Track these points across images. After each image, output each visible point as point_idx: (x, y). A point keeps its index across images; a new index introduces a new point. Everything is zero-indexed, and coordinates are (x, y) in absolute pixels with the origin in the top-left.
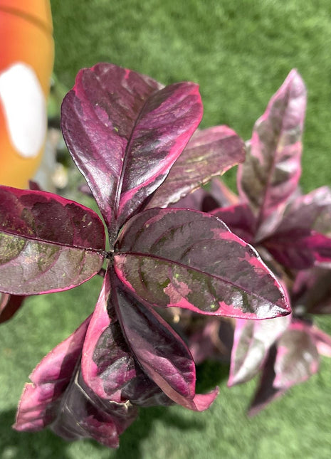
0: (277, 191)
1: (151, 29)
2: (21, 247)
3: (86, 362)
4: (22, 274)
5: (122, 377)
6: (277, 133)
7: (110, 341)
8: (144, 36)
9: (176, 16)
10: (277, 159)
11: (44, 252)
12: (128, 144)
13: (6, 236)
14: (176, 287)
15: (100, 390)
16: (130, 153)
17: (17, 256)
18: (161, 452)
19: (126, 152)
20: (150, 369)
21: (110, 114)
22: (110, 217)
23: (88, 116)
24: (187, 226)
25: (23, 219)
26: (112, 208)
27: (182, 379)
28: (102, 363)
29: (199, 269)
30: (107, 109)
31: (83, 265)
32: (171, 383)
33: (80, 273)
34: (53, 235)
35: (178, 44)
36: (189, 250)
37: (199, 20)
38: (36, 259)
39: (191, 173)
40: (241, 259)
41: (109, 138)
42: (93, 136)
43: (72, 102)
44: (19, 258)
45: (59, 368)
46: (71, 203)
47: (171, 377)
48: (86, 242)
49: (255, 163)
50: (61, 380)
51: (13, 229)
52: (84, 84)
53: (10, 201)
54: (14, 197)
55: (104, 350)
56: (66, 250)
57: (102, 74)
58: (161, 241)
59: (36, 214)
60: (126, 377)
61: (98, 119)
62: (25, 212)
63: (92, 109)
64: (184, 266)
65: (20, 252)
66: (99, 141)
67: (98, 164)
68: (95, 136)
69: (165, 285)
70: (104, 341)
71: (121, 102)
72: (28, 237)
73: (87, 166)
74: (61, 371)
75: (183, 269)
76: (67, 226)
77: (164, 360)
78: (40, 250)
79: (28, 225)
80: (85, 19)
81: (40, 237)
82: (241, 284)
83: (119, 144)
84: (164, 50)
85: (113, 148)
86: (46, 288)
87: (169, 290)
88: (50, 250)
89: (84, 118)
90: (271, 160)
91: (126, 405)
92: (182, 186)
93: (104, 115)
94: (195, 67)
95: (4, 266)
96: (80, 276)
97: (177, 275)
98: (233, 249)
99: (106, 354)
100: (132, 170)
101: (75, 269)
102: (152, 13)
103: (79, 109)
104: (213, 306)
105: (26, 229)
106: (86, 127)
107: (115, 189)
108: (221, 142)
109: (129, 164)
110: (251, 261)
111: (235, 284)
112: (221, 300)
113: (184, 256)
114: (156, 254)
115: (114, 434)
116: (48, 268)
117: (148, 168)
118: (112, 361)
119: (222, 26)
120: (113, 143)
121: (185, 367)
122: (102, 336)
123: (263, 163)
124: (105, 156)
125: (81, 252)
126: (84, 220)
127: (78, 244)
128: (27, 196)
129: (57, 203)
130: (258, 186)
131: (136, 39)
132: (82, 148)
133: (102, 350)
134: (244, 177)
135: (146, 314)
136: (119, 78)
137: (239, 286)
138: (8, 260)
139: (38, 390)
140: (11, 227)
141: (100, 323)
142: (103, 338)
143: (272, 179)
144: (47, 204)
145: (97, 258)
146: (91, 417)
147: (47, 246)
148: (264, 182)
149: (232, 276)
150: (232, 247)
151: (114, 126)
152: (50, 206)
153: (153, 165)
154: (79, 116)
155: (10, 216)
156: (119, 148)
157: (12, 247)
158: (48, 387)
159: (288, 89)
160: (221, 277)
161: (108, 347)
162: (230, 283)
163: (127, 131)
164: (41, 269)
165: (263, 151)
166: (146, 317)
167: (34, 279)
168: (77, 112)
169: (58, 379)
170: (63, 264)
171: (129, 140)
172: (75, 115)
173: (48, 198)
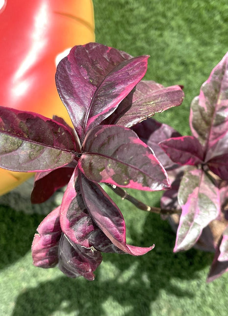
0: (217, 130)
1: (172, 29)
2: (19, 145)
3: (62, 218)
4: (19, 160)
5: (85, 229)
6: (217, 92)
7: (77, 206)
8: (166, 34)
9: (188, 21)
10: (217, 109)
11: (34, 148)
12: (97, 90)
13: (11, 137)
14: (108, 171)
15: (73, 238)
16: (97, 95)
17: (16, 150)
18: (164, 311)
19: (95, 94)
20: (100, 225)
21: (89, 72)
22: (81, 132)
23: (74, 72)
24: (116, 136)
25: (20, 128)
26: (82, 127)
27: (118, 231)
28: (71, 219)
29: (122, 161)
30: (87, 69)
31: (59, 158)
32: (111, 233)
33: (57, 163)
34: (40, 139)
35: (189, 40)
36: (117, 150)
37: (204, 23)
38: (28, 152)
39: (142, 111)
40: (144, 155)
41: (85, 86)
42: (76, 84)
43: (65, 64)
44: (17, 151)
45: (53, 225)
46: (49, 120)
47: (111, 229)
48: (62, 145)
49: (201, 110)
50: (55, 233)
51: (15, 134)
52: (75, 54)
53: (12, 116)
54: (14, 114)
55: (73, 211)
56: (49, 149)
57: (91, 49)
58: (103, 145)
59: (29, 126)
60: (88, 230)
61: (80, 74)
62: (21, 124)
63: (78, 69)
64: (114, 160)
65: (19, 147)
66: (79, 87)
67: (76, 100)
68: (77, 84)
69: (102, 170)
70: (73, 206)
71: (98, 66)
72: (25, 139)
73: (69, 101)
74: (55, 227)
75: (114, 161)
76: (49, 134)
77: (107, 219)
78: (31, 147)
79: (24, 132)
80: (128, 22)
81: (33, 140)
82: (144, 170)
83: (91, 90)
84: (180, 43)
85: (87, 91)
86: (32, 169)
87: (103, 173)
88: (38, 148)
89: (71, 73)
90: (213, 110)
91: (93, 249)
92: (135, 118)
93: (84, 72)
94: (199, 55)
95: (8, 154)
96: (56, 165)
97: (110, 165)
98: (139, 149)
99: (74, 214)
100: (96, 104)
101: (53, 160)
102: (173, 18)
103: (69, 68)
104: (126, 183)
105: (22, 134)
106: (71, 79)
107: (85, 115)
108: (168, 94)
109: (95, 101)
110: (149, 156)
111: (141, 170)
112: (131, 179)
113: (115, 153)
114: (101, 153)
115: (90, 270)
116: (35, 158)
117: (106, 104)
118: (78, 219)
119: (219, 27)
120: (87, 88)
121: (119, 223)
122: (71, 203)
123: (207, 111)
124: (81, 96)
125: (59, 151)
126: (59, 131)
127: (57, 146)
128: (22, 114)
129: (41, 119)
130: (204, 125)
131: (161, 35)
132: (67, 91)
133: (72, 212)
134: (194, 120)
135: (96, 190)
136: (103, 52)
137: (143, 171)
138: (10, 151)
139: (42, 238)
140: (13, 132)
141: (70, 194)
142: (72, 204)
143: (214, 122)
144: (35, 119)
145: (70, 155)
146: (74, 257)
147: (36, 145)
148: (208, 123)
149: (139, 166)
150: (139, 148)
151: (90, 79)
152: (36, 121)
153: (109, 102)
154: (68, 72)
155: (12, 125)
156: (91, 92)
157: (14, 144)
158: (48, 237)
159: (225, 63)
160: (133, 166)
161: (75, 210)
162: (138, 170)
163: (98, 82)
164: (30, 158)
165: (207, 103)
166: (96, 192)
167: (25, 164)
168: (67, 70)
169: (53, 231)
170: (46, 156)
171: (98, 87)
172: (65, 71)
173: (35, 116)
